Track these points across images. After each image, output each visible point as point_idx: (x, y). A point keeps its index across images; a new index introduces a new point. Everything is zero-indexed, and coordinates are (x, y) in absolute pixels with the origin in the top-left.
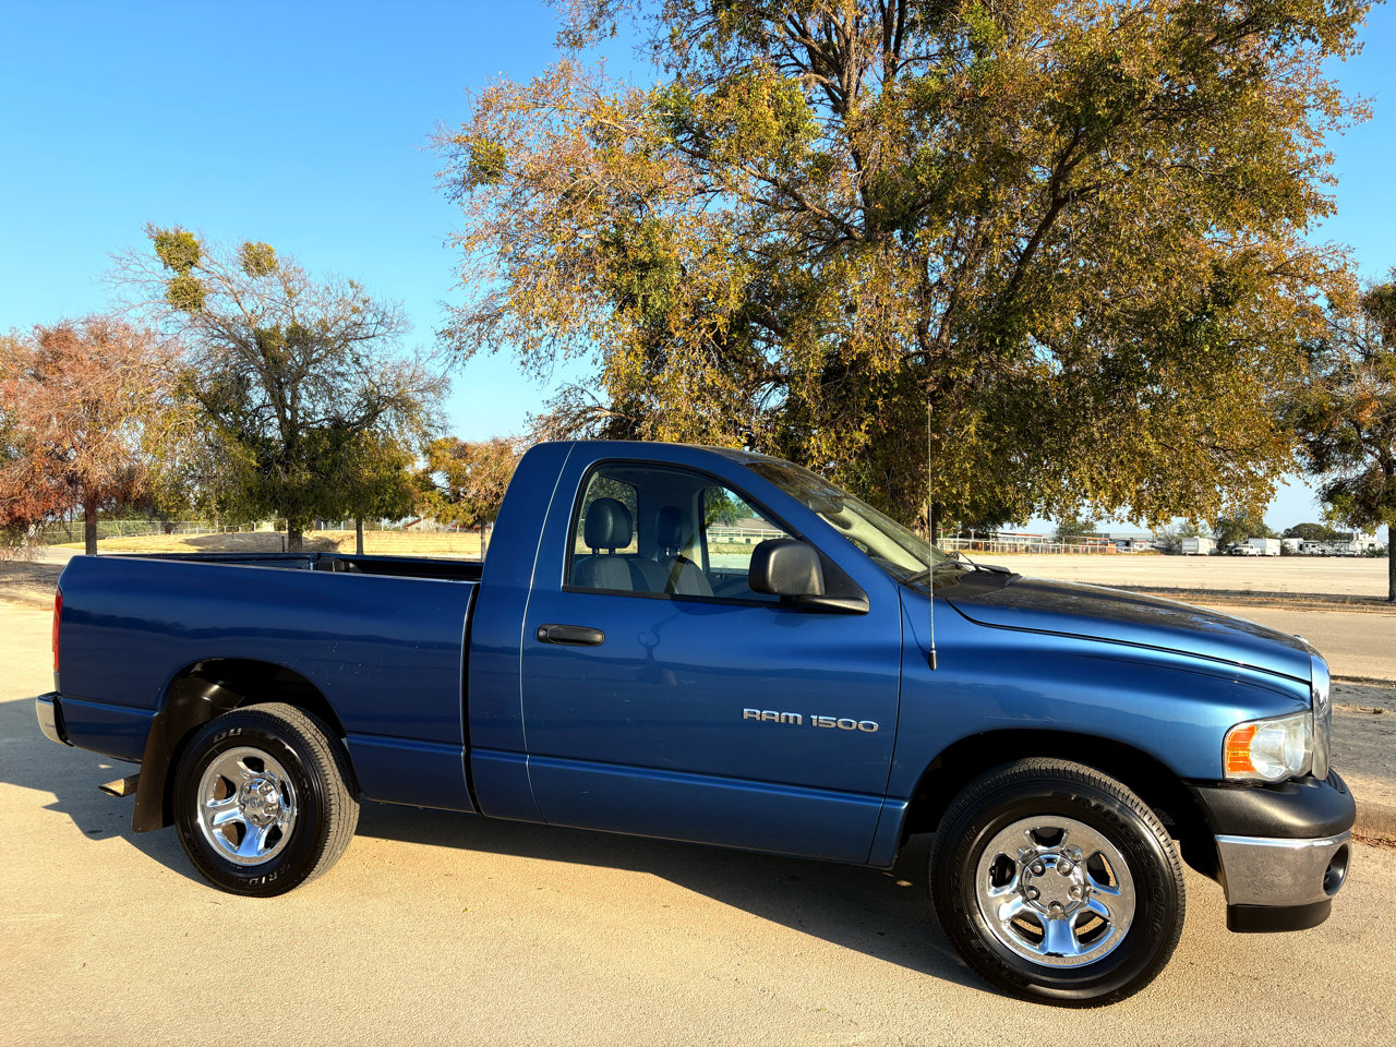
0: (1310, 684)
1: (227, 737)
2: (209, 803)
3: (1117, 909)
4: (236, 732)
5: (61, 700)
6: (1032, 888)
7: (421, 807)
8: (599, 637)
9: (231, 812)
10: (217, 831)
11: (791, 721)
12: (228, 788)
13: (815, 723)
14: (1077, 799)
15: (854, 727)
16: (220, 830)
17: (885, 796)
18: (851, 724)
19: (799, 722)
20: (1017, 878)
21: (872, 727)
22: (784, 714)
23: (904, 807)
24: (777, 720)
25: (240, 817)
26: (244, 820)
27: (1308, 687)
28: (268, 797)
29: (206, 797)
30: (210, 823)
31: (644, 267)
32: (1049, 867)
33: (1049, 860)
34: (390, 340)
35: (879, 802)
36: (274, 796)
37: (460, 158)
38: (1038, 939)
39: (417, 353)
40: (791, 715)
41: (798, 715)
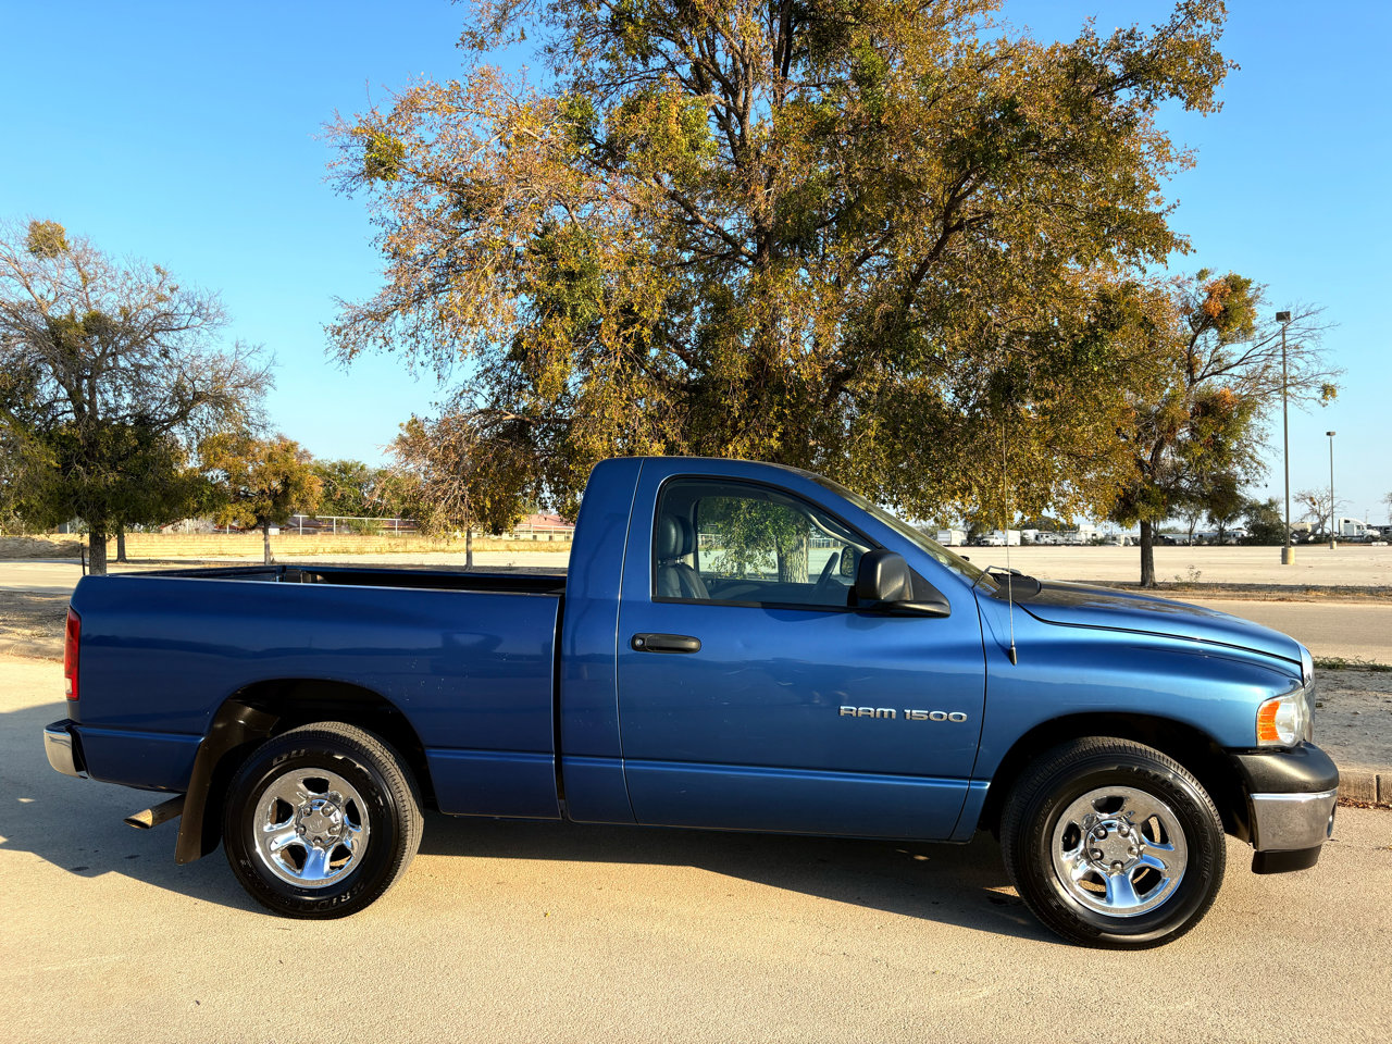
0: (1300, 664)
1: (288, 759)
2: (266, 829)
3: (1172, 863)
4: (298, 753)
6: (1096, 850)
7: (497, 817)
8: (693, 645)
9: (288, 836)
10: (276, 857)
11: (886, 716)
12: (283, 812)
13: (908, 717)
14: (1139, 770)
15: (945, 718)
16: (279, 855)
17: (970, 779)
18: (942, 716)
19: (894, 716)
20: (1082, 842)
21: (961, 717)
22: (879, 710)
23: (987, 787)
24: (873, 715)
25: (298, 841)
26: (304, 843)
27: (1299, 667)
28: (332, 817)
29: (263, 824)
30: (268, 852)
31: (571, 275)
32: (1110, 831)
33: (1110, 826)
34: (206, 332)
35: (965, 784)
36: (338, 816)
37: (351, 150)
38: (1101, 895)
39: (237, 347)
40: (886, 710)
41: (893, 710)
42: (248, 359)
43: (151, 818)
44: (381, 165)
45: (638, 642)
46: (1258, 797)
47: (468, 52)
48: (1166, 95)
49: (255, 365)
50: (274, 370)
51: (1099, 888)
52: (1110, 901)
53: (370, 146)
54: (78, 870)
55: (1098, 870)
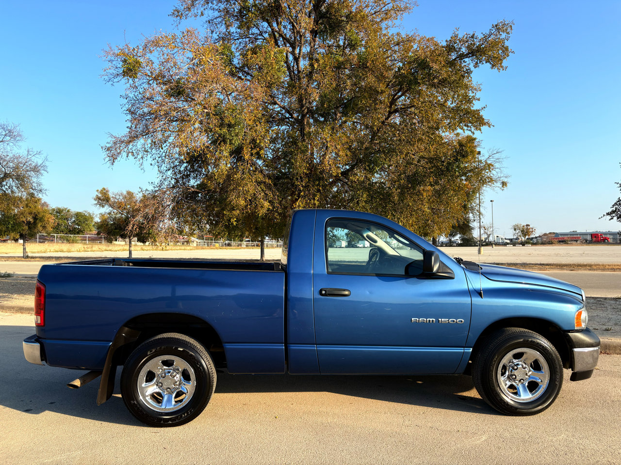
0: (582, 295)
1: (156, 351)
2: (143, 385)
3: (543, 379)
4: (161, 348)
5: (43, 341)
6: (513, 375)
7: (253, 374)
8: (347, 293)
9: (152, 388)
10: (148, 398)
11: (431, 322)
12: (150, 377)
13: (440, 322)
14: (531, 341)
15: (455, 322)
16: (149, 397)
17: (464, 347)
18: (454, 321)
19: (434, 322)
20: (507, 372)
21: (462, 321)
22: (428, 319)
23: (471, 351)
24: (425, 322)
25: (158, 390)
26: (161, 391)
28: (175, 378)
29: (142, 383)
30: (144, 397)
31: (230, 126)
32: (519, 367)
33: (518, 364)
34: (11, 144)
35: (462, 350)
36: (178, 377)
37: (114, 62)
38: (516, 394)
39: (28, 151)
40: (431, 319)
41: (434, 320)
42: (33, 158)
43: (80, 383)
44: (130, 70)
45: (323, 292)
46: (576, 350)
47: (175, 19)
48: (484, 62)
49: (37, 160)
50: (47, 163)
51: (515, 391)
52: (520, 396)
53: (125, 61)
54: (27, 411)
55: (514, 384)
